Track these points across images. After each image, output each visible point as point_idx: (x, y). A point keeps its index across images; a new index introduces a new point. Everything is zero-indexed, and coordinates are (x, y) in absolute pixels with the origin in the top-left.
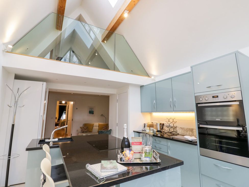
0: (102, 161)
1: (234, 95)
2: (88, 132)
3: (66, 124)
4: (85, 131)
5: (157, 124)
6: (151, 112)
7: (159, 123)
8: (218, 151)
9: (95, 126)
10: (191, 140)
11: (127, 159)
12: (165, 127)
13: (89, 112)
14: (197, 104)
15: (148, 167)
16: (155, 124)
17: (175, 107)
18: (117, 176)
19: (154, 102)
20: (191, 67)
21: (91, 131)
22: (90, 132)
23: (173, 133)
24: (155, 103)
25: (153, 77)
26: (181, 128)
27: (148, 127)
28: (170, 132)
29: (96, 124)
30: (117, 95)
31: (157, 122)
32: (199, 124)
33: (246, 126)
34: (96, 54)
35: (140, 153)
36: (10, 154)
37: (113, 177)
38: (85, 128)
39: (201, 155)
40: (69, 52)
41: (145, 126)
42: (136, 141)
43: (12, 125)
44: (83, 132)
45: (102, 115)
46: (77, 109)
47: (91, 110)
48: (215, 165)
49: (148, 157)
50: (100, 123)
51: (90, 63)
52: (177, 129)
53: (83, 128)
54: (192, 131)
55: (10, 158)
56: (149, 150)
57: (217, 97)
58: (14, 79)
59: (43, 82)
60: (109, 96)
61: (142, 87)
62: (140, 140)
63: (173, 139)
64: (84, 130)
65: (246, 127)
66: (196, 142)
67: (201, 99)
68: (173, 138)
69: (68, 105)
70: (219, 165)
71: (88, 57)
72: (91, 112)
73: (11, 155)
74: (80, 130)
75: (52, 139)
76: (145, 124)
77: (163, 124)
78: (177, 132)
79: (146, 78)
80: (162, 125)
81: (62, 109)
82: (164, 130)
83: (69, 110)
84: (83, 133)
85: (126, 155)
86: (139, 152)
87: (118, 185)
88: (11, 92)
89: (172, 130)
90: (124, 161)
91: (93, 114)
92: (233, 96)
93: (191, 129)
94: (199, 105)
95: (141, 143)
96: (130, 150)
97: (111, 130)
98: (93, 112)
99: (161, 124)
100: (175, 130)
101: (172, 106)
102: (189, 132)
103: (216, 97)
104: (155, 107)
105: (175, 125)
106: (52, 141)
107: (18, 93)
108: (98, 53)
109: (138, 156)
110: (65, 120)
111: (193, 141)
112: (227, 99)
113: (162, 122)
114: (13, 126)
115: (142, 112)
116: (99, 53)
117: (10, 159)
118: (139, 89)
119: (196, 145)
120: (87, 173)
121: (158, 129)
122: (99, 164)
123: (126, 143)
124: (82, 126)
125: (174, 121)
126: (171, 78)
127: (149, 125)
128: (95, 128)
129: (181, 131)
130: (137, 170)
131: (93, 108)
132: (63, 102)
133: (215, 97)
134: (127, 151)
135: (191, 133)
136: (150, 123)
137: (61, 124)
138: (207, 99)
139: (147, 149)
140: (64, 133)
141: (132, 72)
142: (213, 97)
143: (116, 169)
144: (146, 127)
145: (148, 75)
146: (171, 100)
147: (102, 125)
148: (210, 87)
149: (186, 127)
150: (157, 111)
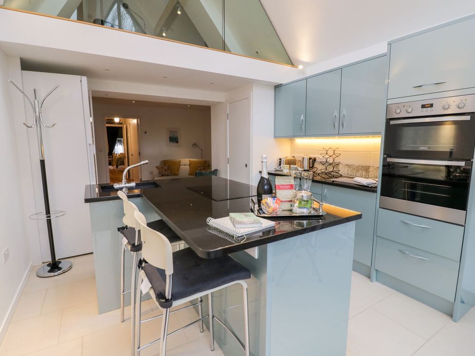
0: (230, 214)
1: (464, 101)
3: (126, 161)
4: (166, 173)
5: (303, 158)
6: (292, 137)
7: (306, 158)
8: (405, 200)
9: (184, 165)
10: (366, 185)
11: (270, 210)
12: (316, 165)
13: (169, 139)
14: (388, 120)
15: (305, 222)
16: (297, 159)
17: (343, 126)
18: (261, 234)
19: (302, 117)
20: (390, 44)
21: (177, 173)
22: (174, 174)
23: (332, 173)
24: (302, 120)
25: (300, 67)
26: (346, 165)
27: (286, 164)
28: (326, 172)
29: (185, 161)
30: (228, 104)
31: (303, 155)
32: (385, 156)
33: (473, 158)
34: (179, 13)
35: (291, 201)
36: (48, 211)
37: (255, 235)
38: (166, 168)
39: (380, 208)
40: (116, 6)
41: (280, 162)
42: (284, 184)
43: (41, 160)
44: (163, 175)
45: (195, 145)
46: (146, 132)
47: (173, 134)
48: (403, 222)
49: (305, 208)
50: (191, 160)
51: (166, 34)
52: (340, 166)
53: (161, 169)
54: (366, 170)
55: (50, 217)
56: (308, 196)
57: (431, 105)
58: (22, 70)
59: (80, 76)
60: (210, 107)
61: (277, 87)
62: (290, 182)
63: (333, 184)
64: (164, 171)
65: (472, 162)
66: (376, 187)
67: (398, 111)
68: (333, 181)
69: (125, 126)
70: (409, 222)
71: (160, 20)
72: (174, 140)
73: (51, 213)
74: (156, 171)
75: (125, 183)
76: (280, 159)
77: (315, 160)
78: (340, 173)
79: (288, 68)
80: (313, 161)
81: (114, 134)
82: (316, 169)
83: (128, 135)
85: (268, 205)
86: (289, 200)
87: (264, 246)
88: (22, 94)
89: (330, 169)
90: (264, 213)
91: (177, 142)
92: (462, 105)
93: (366, 167)
94: (392, 122)
95: (291, 187)
96: (274, 197)
97: (216, 170)
98: (178, 138)
99: (310, 159)
100: (335, 169)
101: (337, 125)
102: (360, 172)
103: (429, 107)
104: (303, 127)
105: (337, 160)
106: (126, 187)
107: (36, 99)
108: (182, 10)
109: (287, 206)
110: (124, 154)
111: (370, 186)
112: (449, 109)
113: (313, 156)
114: (43, 163)
115: (275, 137)
116: (184, 8)
117: (50, 219)
118: (272, 93)
119: (375, 191)
120: (210, 231)
121: (305, 167)
122: (227, 218)
123: (266, 187)
124: (158, 164)
125: (335, 152)
126: (341, 68)
127: (287, 162)
128: (182, 167)
129: (346, 170)
130: (286, 227)
131: (176, 132)
132: (117, 120)
133: (427, 106)
134: (268, 199)
135: (364, 173)
136: (290, 157)
137: (117, 163)
138: (410, 110)
139: (305, 195)
141: (257, 55)
142: (423, 106)
143: (259, 223)
144: (282, 165)
145: (291, 62)
146: (336, 113)
147: (196, 163)
148: (421, 86)
149: (357, 162)
150: (306, 135)
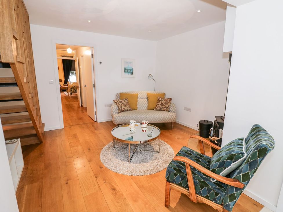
2: (131, 109)
4: (125, 108)
9: (141, 98)
13: (124, 71)
21: (136, 108)
22: (133, 110)
38: (125, 102)
46: (101, 63)
47: (128, 65)
53: (120, 104)
64: (123, 106)
69: (77, 58)
72: (127, 69)
74: (115, 107)
84: (121, 112)
91: (132, 74)
98: (132, 70)
128: (140, 101)
131: (130, 62)
140: (79, 105)
147: (154, 95)
